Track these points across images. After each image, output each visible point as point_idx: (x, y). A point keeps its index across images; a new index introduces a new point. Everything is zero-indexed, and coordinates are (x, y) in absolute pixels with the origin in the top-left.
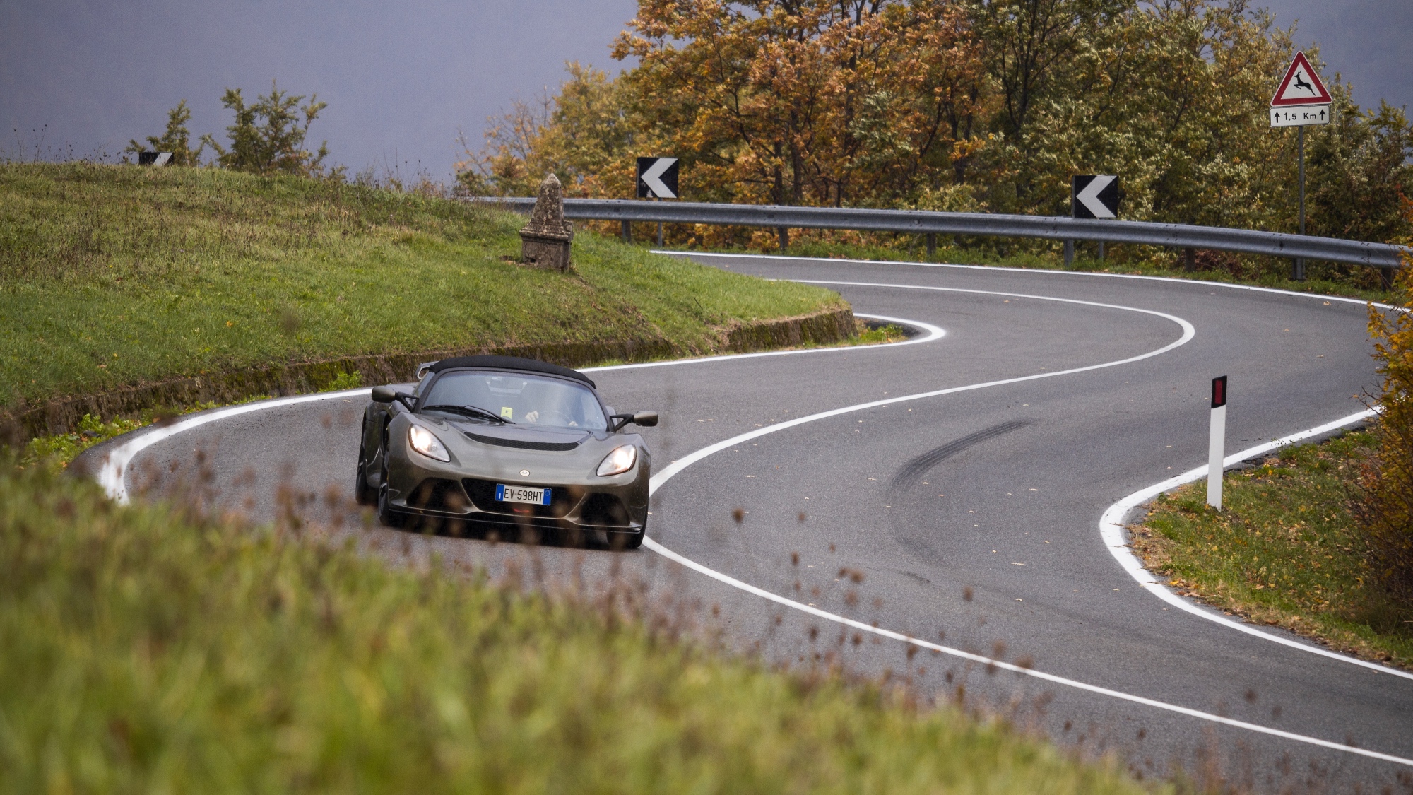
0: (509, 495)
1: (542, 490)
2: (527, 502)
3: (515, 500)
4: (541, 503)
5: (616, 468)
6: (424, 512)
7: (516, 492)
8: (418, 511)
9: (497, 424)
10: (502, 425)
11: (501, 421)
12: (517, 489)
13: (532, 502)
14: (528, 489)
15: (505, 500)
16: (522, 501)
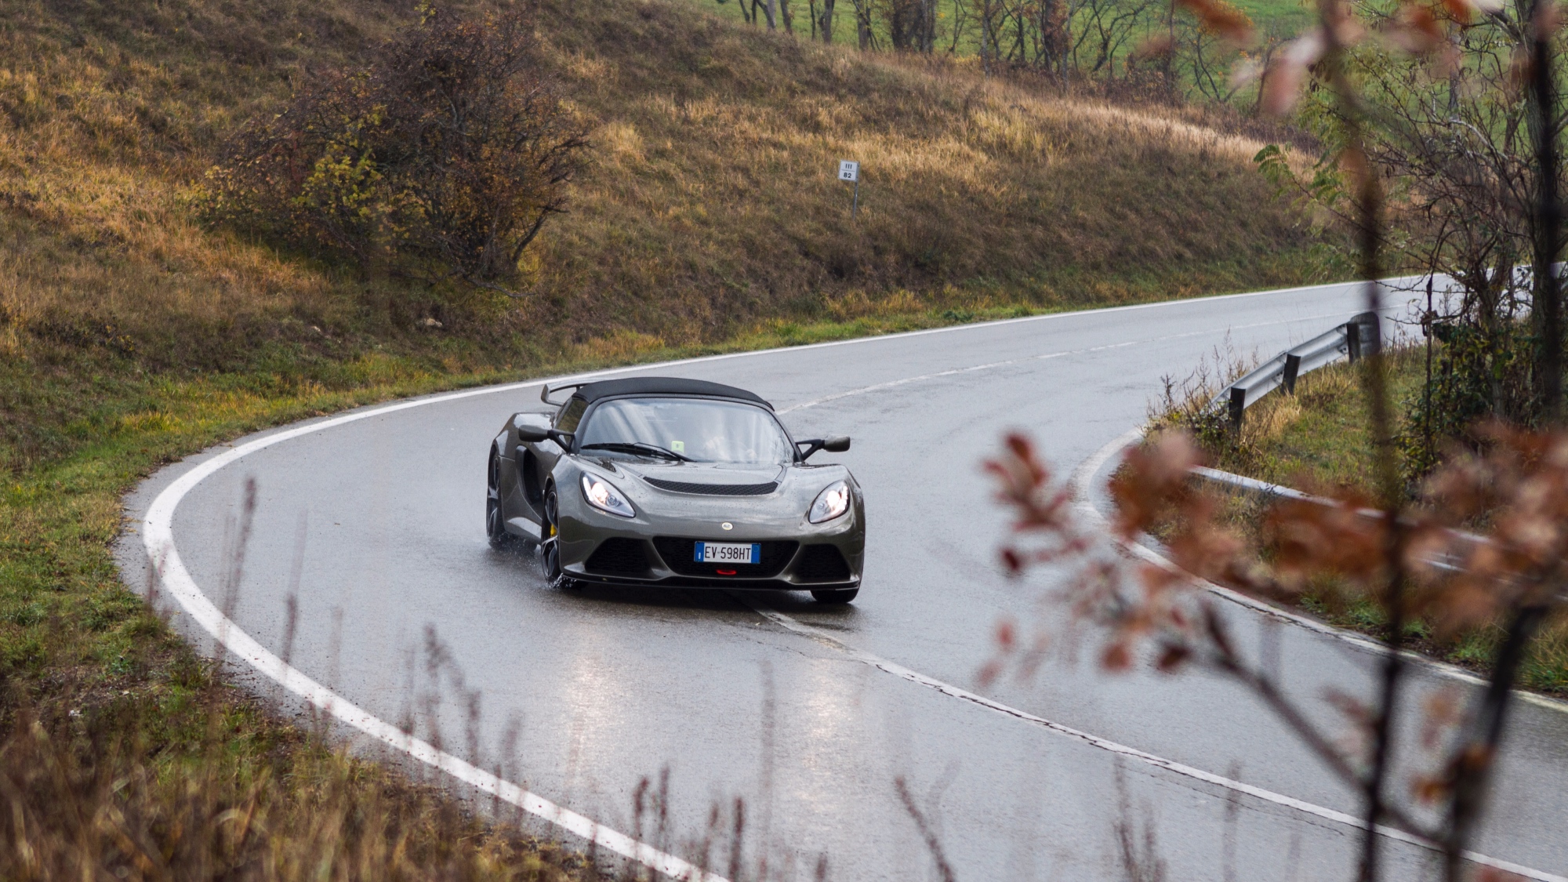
0: (710, 554)
1: (750, 546)
2: (733, 560)
3: (718, 559)
4: (749, 561)
5: (830, 511)
6: (609, 580)
7: (719, 550)
8: (600, 579)
9: (675, 462)
10: (680, 464)
11: (678, 459)
12: (719, 546)
13: (738, 561)
14: (733, 546)
15: (705, 560)
16: (726, 560)
